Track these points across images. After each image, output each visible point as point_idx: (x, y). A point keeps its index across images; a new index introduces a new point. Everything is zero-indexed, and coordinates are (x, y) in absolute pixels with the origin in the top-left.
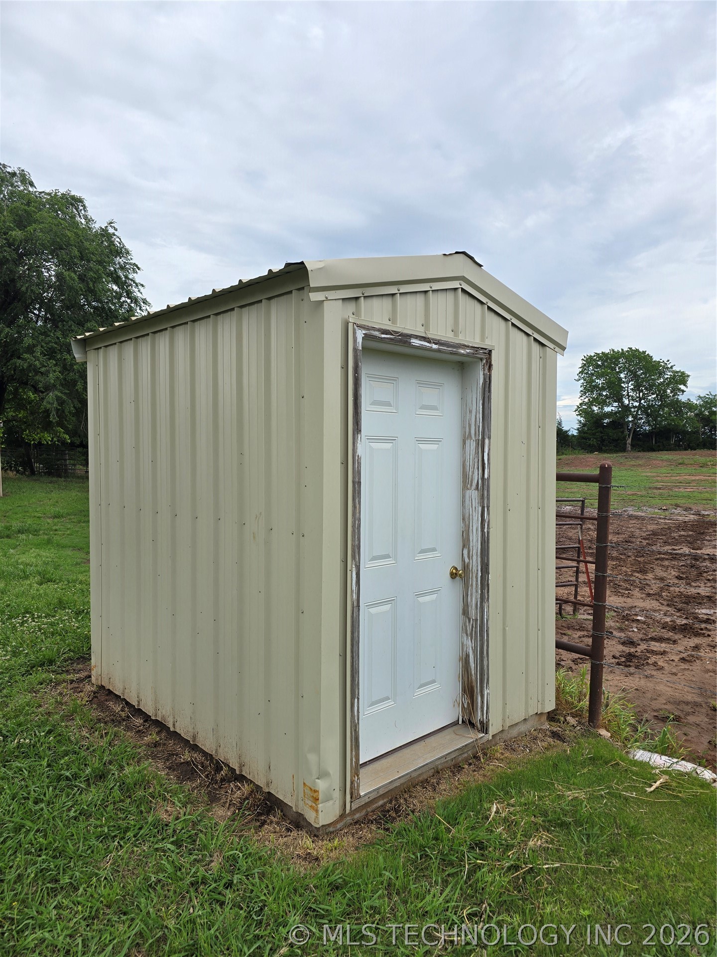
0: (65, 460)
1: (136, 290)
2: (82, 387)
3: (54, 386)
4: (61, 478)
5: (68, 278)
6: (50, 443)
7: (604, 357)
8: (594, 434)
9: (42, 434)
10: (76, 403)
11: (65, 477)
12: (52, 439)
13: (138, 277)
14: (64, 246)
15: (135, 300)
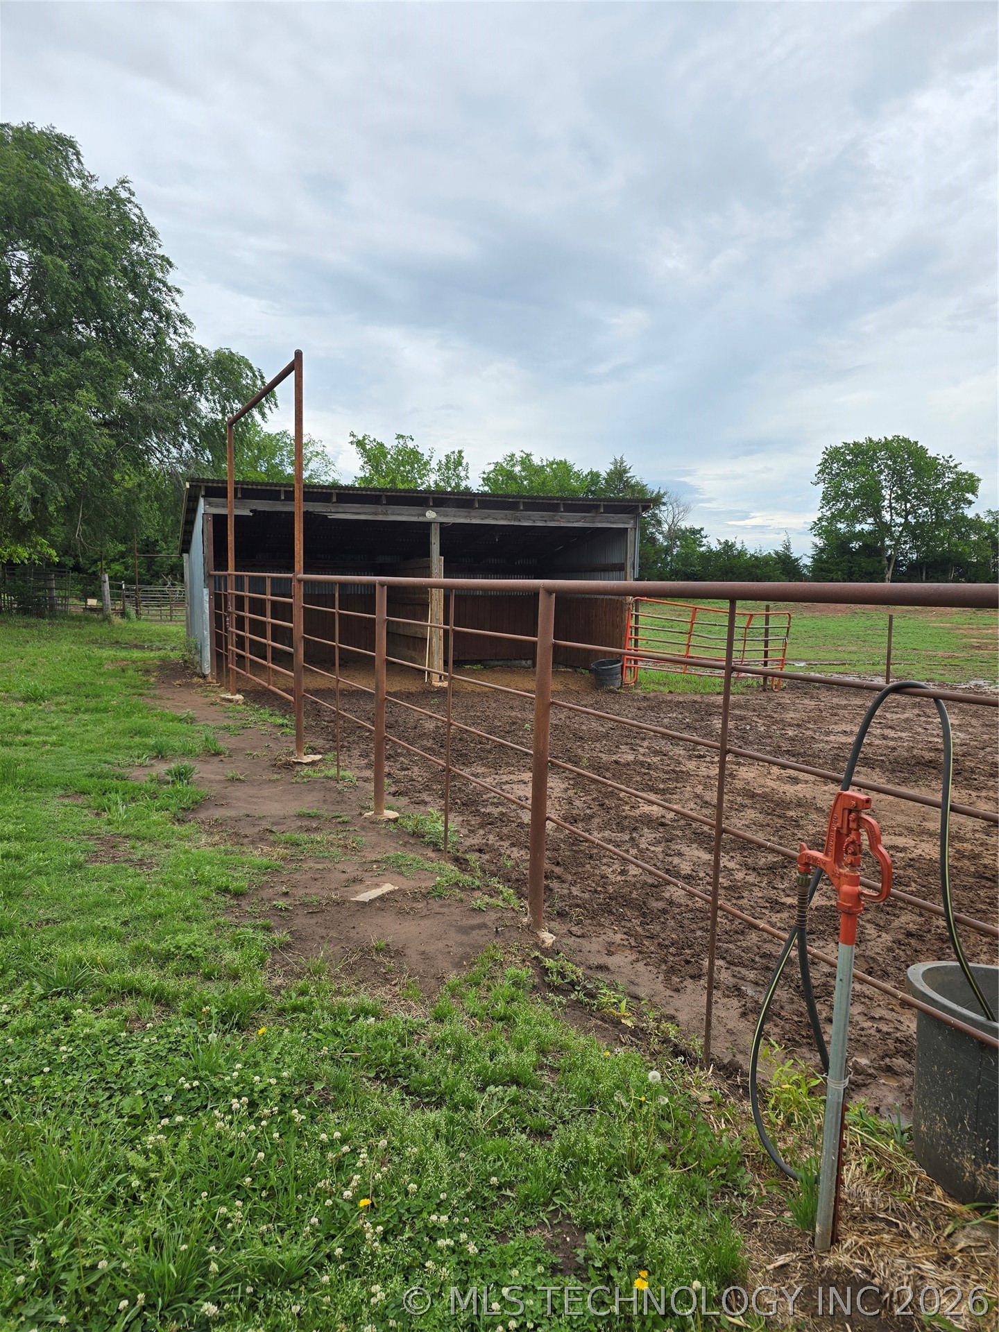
0: (51, 589)
1: (168, 298)
2: (77, 462)
3: (29, 458)
4: (43, 618)
5: (51, 266)
6: (26, 562)
7: (857, 450)
8: (837, 564)
9: (13, 548)
10: (67, 490)
11: (50, 618)
12: (30, 554)
13: (172, 278)
14: (43, 209)
15: (167, 317)
